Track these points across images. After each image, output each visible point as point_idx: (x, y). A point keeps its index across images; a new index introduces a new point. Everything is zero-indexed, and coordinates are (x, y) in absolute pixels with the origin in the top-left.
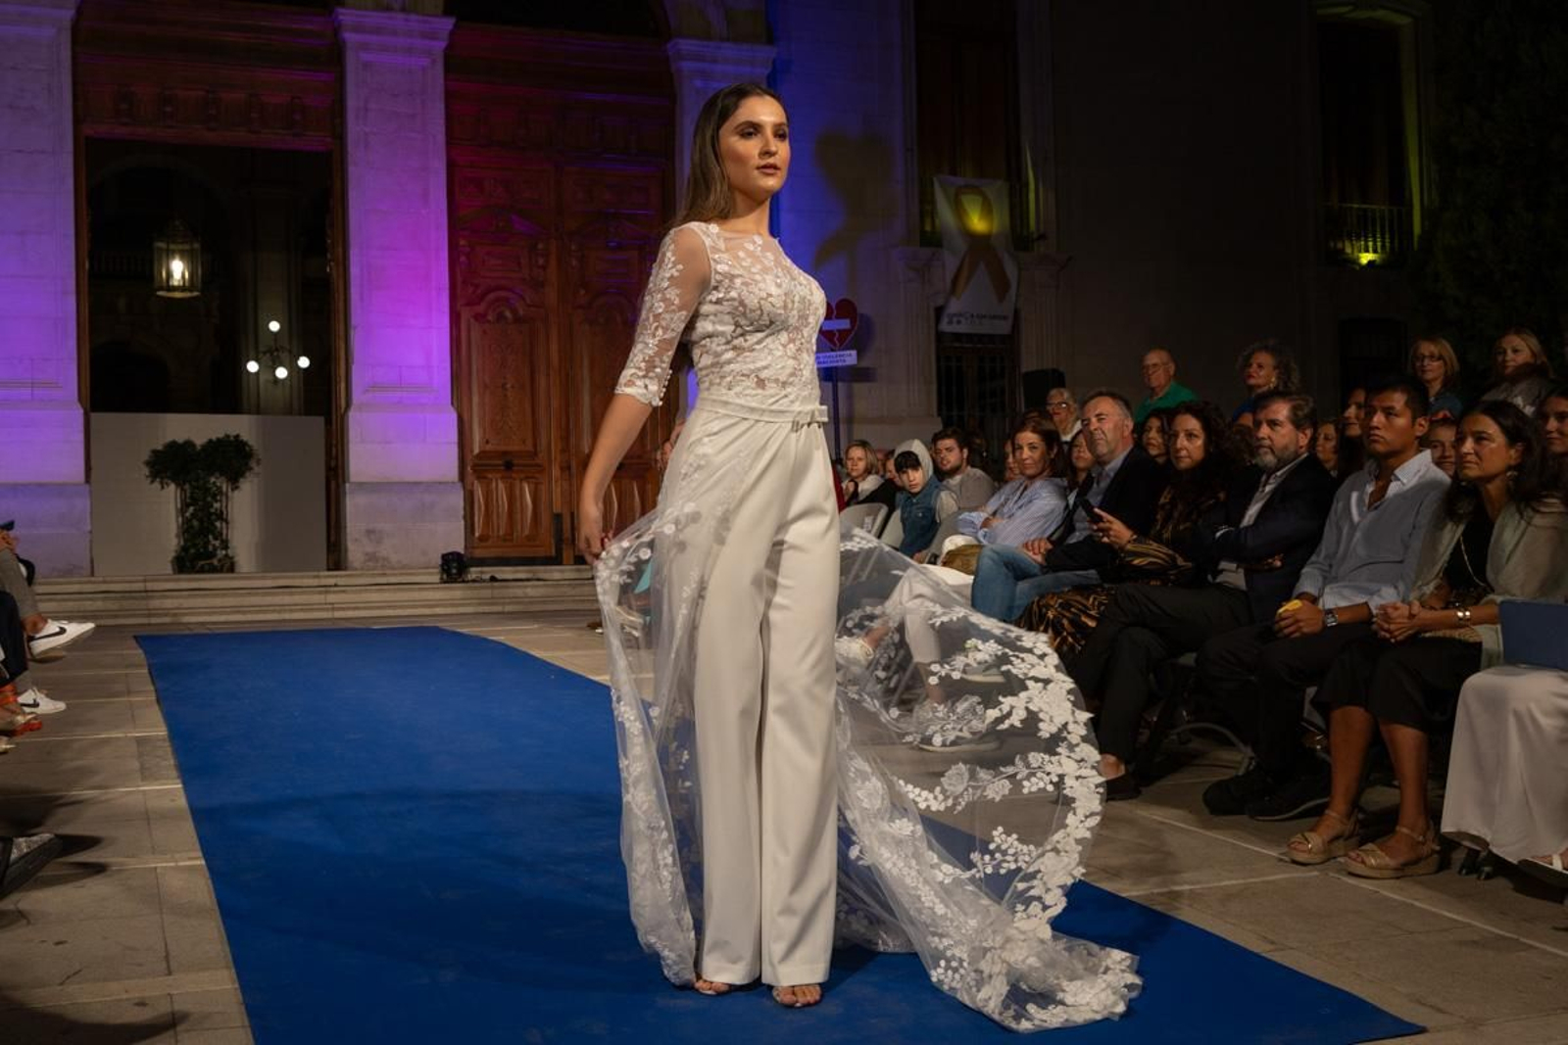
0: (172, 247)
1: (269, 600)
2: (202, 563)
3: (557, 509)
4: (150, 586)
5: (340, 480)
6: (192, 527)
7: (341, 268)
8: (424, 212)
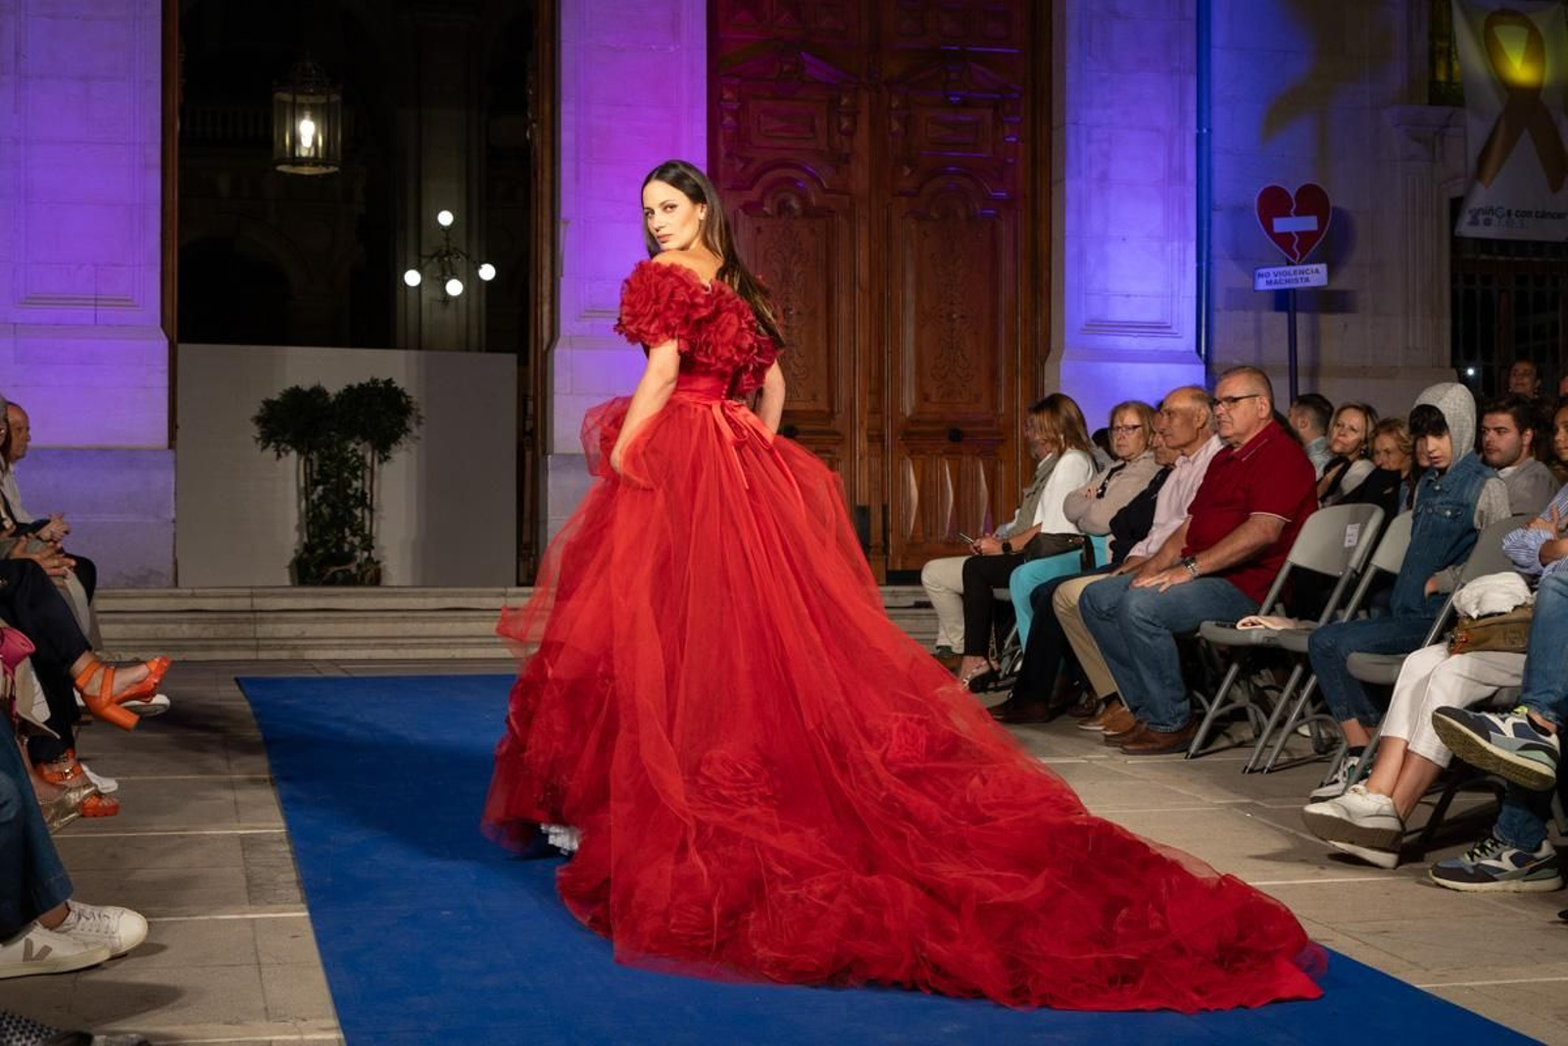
0: (300, 99)
1: (430, 628)
2: (334, 570)
3: (861, 500)
4: (260, 603)
5: (540, 451)
6: (321, 513)
7: (547, 133)
8: (672, 49)
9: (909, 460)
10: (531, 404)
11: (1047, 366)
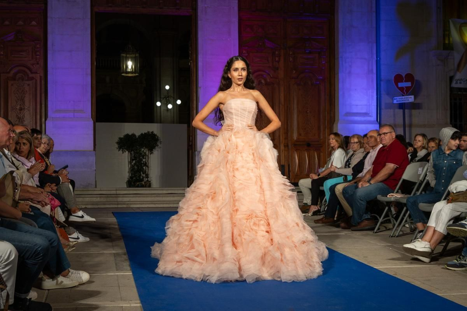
0: (128, 56)
1: (164, 199)
2: (138, 183)
3: (283, 163)
4: (118, 192)
5: (194, 151)
6: (135, 168)
7: (195, 63)
8: (229, 39)
9: (295, 152)
10: (191, 138)
11: (334, 125)
